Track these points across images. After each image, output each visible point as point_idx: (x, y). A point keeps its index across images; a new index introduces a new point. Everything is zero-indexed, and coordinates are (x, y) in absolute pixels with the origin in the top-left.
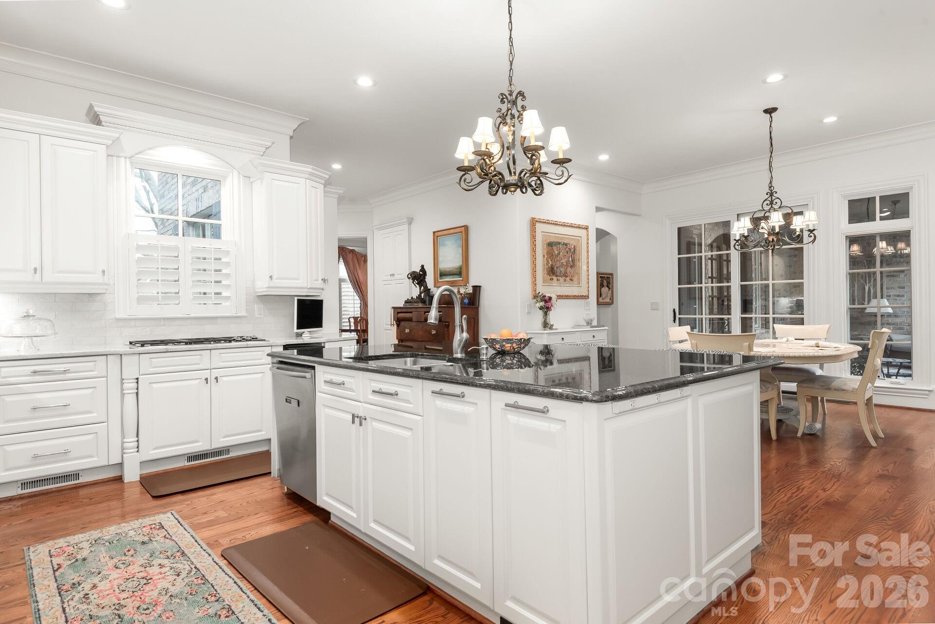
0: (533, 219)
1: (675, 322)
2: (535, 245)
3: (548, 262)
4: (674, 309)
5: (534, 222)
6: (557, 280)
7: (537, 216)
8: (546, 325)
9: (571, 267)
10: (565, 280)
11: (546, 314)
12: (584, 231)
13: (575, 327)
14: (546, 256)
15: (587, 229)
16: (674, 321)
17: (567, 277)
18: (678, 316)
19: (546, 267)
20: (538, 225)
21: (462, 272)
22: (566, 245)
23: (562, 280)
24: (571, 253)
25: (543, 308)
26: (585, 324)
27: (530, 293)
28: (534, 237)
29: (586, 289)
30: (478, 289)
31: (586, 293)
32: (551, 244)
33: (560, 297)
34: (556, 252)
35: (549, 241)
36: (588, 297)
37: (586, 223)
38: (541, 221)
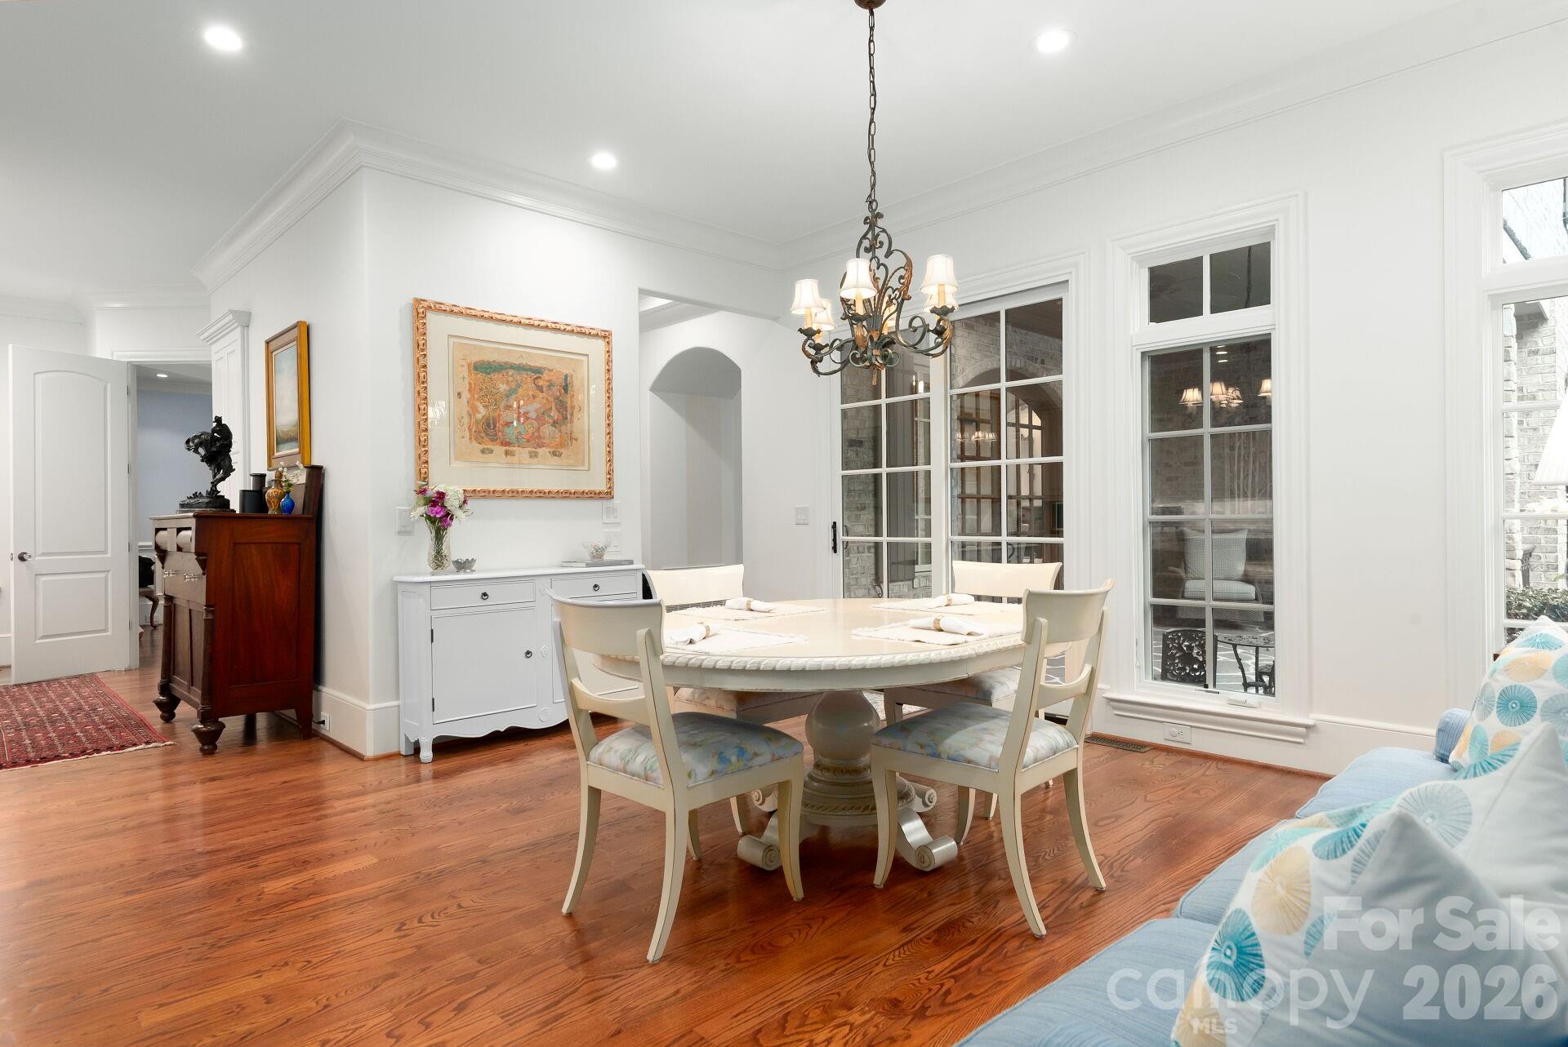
0: (418, 301)
1: (835, 552)
2: (425, 366)
3: (474, 409)
4: (835, 523)
5: (421, 311)
6: (507, 453)
7: (431, 296)
8: (439, 559)
9: (555, 423)
10: (533, 455)
11: (439, 537)
12: (601, 343)
13: (564, 565)
14: (466, 395)
15: (605, 337)
16: (835, 549)
17: (540, 446)
18: (841, 537)
19: (466, 420)
20: (432, 319)
21: (302, 434)
22: (538, 371)
23: (522, 453)
24: (556, 391)
25: (431, 520)
26: (588, 558)
27: (410, 483)
28: (420, 347)
29: (604, 477)
30: (316, 474)
31: (601, 486)
32: (485, 368)
33: (515, 494)
34: (503, 387)
35: (475, 358)
36: (608, 495)
37: (599, 325)
38: (438, 308)
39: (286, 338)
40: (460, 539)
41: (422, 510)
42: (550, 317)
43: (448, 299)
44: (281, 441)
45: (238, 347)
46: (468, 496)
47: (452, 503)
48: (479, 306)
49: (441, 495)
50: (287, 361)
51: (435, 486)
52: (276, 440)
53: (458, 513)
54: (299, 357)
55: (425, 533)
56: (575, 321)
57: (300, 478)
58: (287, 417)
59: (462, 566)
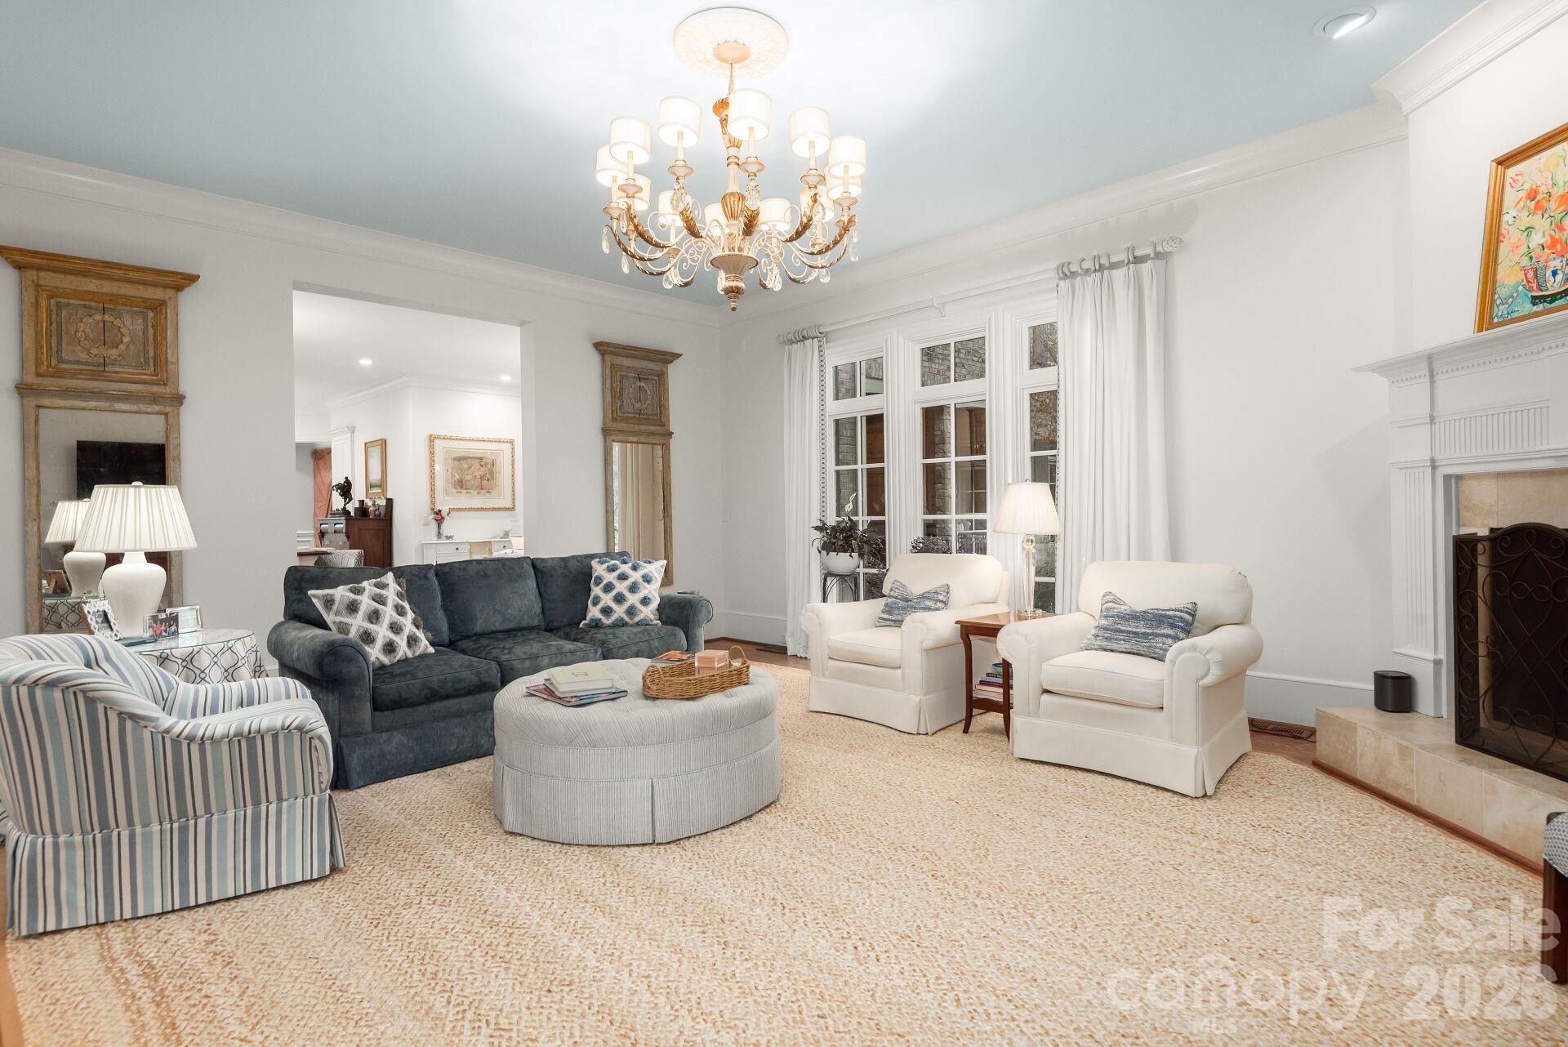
0: (431, 435)
2: (434, 461)
3: (454, 476)
5: (432, 439)
6: (468, 493)
7: (436, 432)
8: (439, 535)
9: (488, 480)
10: (479, 493)
11: (439, 527)
12: (509, 445)
13: (492, 538)
14: (450, 470)
15: (510, 443)
17: (481, 489)
19: (451, 481)
20: (436, 442)
21: (382, 484)
22: (481, 458)
23: (474, 492)
24: (489, 466)
25: (437, 520)
26: (502, 535)
27: (427, 506)
28: (432, 453)
29: (510, 501)
30: (390, 502)
31: (511, 506)
32: (460, 459)
33: (471, 509)
34: (466, 466)
35: (455, 455)
36: (513, 509)
37: (508, 437)
38: (439, 437)
39: (375, 444)
40: (447, 528)
41: (433, 516)
42: (486, 436)
43: (442, 433)
44: (372, 486)
45: (349, 441)
46: (451, 510)
47: (444, 514)
48: (455, 435)
49: (440, 511)
50: (375, 454)
51: (438, 508)
52: (370, 486)
53: (446, 517)
54: (382, 453)
55: (434, 525)
56: (497, 436)
57: (383, 502)
58: (375, 476)
59: (448, 538)
